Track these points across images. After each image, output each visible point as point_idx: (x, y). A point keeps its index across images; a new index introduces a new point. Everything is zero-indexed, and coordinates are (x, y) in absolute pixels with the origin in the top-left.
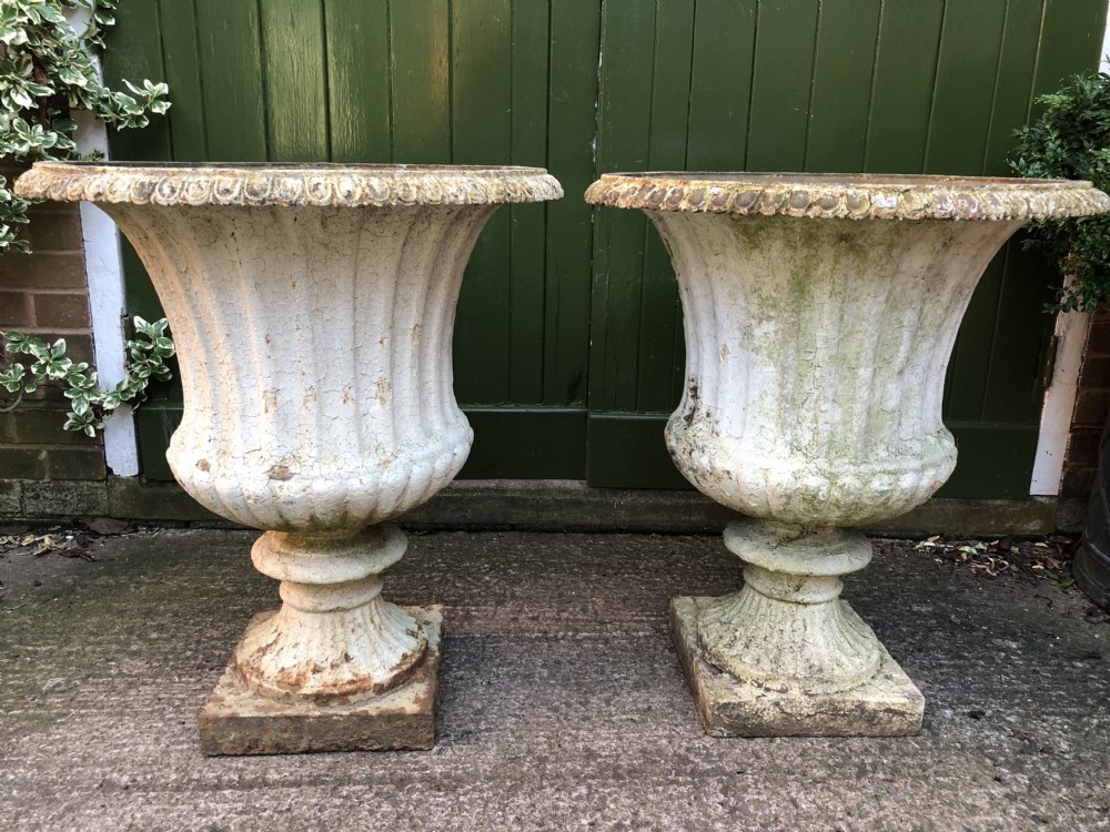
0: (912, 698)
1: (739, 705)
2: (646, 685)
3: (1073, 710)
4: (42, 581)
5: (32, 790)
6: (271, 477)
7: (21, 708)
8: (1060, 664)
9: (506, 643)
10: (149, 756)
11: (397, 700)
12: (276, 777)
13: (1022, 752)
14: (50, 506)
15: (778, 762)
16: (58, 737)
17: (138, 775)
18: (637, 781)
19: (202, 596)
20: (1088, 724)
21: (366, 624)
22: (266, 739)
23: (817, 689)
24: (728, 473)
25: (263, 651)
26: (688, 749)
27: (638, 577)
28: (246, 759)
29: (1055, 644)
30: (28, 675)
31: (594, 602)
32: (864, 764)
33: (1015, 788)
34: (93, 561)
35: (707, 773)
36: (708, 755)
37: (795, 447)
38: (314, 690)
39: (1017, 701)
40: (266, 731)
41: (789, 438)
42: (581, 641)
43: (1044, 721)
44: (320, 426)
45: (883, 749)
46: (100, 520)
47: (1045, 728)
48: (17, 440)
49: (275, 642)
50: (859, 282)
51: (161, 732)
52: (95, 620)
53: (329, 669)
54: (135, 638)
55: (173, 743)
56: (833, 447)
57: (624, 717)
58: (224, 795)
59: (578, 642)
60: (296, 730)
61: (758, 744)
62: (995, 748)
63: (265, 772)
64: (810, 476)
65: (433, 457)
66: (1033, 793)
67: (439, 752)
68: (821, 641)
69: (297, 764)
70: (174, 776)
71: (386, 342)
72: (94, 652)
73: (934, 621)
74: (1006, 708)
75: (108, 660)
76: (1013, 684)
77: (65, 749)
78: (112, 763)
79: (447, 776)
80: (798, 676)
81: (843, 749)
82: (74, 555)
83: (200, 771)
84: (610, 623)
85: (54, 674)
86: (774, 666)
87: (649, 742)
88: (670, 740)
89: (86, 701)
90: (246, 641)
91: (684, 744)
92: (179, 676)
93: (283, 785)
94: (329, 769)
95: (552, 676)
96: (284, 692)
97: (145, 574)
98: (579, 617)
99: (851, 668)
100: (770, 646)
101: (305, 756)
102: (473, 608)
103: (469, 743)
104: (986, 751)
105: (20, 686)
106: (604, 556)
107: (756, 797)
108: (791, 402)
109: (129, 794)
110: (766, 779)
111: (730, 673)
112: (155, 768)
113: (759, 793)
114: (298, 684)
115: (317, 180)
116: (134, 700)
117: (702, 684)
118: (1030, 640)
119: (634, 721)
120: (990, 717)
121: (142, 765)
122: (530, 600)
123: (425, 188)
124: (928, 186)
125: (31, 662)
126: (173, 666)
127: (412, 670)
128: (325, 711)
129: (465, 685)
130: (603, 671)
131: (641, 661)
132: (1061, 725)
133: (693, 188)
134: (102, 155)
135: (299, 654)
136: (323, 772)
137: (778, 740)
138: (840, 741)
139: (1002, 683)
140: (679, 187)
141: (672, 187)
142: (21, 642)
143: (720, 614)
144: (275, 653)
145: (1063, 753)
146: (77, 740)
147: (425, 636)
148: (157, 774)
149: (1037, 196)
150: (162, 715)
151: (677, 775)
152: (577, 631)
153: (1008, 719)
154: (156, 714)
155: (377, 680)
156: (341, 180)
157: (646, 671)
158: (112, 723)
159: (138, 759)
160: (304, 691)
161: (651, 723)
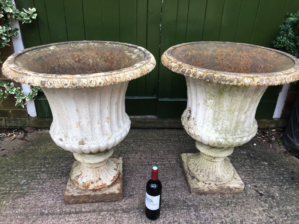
0: (241, 185)
1: (199, 188)
2: (175, 179)
3: (280, 184)
4: (15, 148)
5: (23, 216)
6: (80, 144)
7: (16, 190)
8: (277, 169)
9: (138, 166)
10: (51, 204)
11: (113, 189)
12: (84, 210)
13: (267, 197)
14: (14, 124)
15: (208, 202)
16: (27, 199)
17: (49, 210)
19: (58, 152)
20: (283, 188)
21: (104, 169)
22: (81, 200)
23: (218, 183)
24: (199, 136)
25: (78, 177)
26: (186, 199)
27: (171, 144)
28: (76, 205)
29: (276, 163)
30: (16, 179)
31: (160, 152)
32: (229, 202)
33: (265, 208)
34: (28, 141)
35: (191, 206)
36: (191, 200)
37: (217, 131)
38: (92, 188)
39: (266, 181)
40: (80, 198)
41: (215, 128)
42: (157, 165)
43: (273, 187)
44: (92, 130)
45: (233, 197)
46: (28, 128)
47: (273, 189)
48: (2, 107)
49: (81, 175)
50: (237, 92)
51: (54, 197)
52: (31, 161)
53: (95, 182)
54: (42, 167)
55: (57, 200)
56: (227, 131)
57: (170, 189)
58: (72, 216)
60: (88, 198)
61: (203, 197)
63: (81, 209)
64: (220, 139)
65: (122, 134)
66: (269, 209)
67: (124, 202)
68: (219, 170)
69: (89, 206)
70: (59, 211)
71: (109, 108)
72: (32, 171)
73: (246, 156)
74: (264, 184)
75: (37, 174)
76: (266, 176)
77: (30, 203)
78: (43, 206)
79: (127, 208)
80: (213, 180)
81: (223, 197)
82: (22, 139)
83: (65, 209)
84: (165, 159)
85: (23, 179)
86: (208, 177)
87: (176, 197)
88: (181, 195)
89: (33, 188)
90: (73, 173)
92: (56, 179)
93: (86, 213)
94: (97, 207)
96: (84, 189)
97: (42, 145)
98: (157, 157)
99: (227, 177)
100: (207, 172)
101: (91, 204)
102: (129, 155)
103: (132, 199)
104: (258, 197)
105: (15, 183)
106: (162, 137)
107: (203, 213)
108: (216, 120)
109: (48, 216)
110: (205, 207)
111: (196, 178)
112: (53, 208)
113: (203, 212)
114: (88, 187)
115: (91, 79)
116: (45, 187)
117: (189, 181)
118: (270, 162)
119: (172, 190)
120: (260, 187)
121: (50, 207)
122: (144, 152)
123: (121, 77)
124: (259, 76)
125: (16, 175)
126: (54, 176)
127: (116, 180)
128: (95, 193)
129: (129, 180)
130: (164, 175)
131: (173, 171)
132: (277, 188)
133: (194, 71)
134: (18, 29)
135: (87, 178)
136: (96, 208)
137: (208, 195)
138: (223, 195)
139: (263, 176)
140: (190, 69)
141: (187, 69)
142: (13, 169)
143: (194, 161)
144: (81, 178)
145: (277, 197)
146: (32, 200)
147: (119, 169)
148: (54, 210)
149: (288, 77)
150: (53, 191)
151: (183, 206)
152: (157, 162)
153: (264, 187)
154: (51, 191)
155: (108, 185)
156: (98, 78)
157: (174, 174)
158: (40, 194)
159: (49, 205)
160: (90, 189)
161: (176, 191)
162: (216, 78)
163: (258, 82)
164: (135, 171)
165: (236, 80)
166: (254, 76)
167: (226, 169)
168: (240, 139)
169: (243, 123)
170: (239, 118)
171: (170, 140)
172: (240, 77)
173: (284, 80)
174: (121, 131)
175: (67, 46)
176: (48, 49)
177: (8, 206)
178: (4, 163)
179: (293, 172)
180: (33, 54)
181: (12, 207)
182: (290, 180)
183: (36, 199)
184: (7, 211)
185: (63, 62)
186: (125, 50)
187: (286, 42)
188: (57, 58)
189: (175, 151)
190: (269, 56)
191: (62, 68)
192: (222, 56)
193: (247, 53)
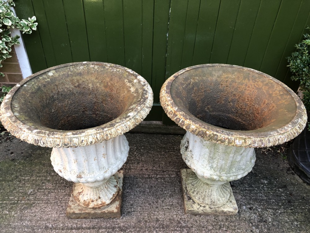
0: (235, 209)
1: (193, 210)
2: (172, 195)
3: (275, 207)
4: (23, 152)
5: (30, 228)
6: (77, 178)
7: (24, 201)
8: (276, 190)
9: (139, 179)
10: (55, 218)
11: (112, 207)
12: (85, 226)
13: (259, 222)
15: (201, 224)
16: (34, 211)
17: (53, 224)
18: (167, 229)
20: (278, 212)
21: (104, 189)
22: (82, 216)
23: (212, 207)
24: (194, 169)
25: (80, 193)
26: (181, 219)
27: (174, 153)
28: (78, 219)
29: (276, 182)
30: (24, 188)
31: (162, 163)
32: (221, 225)
35: (184, 227)
36: (185, 221)
37: (212, 167)
38: (92, 207)
39: (262, 203)
40: (81, 215)
41: (210, 165)
42: (158, 178)
43: (267, 211)
44: (88, 166)
45: (227, 219)
47: (267, 213)
51: (57, 210)
52: (38, 167)
53: (95, 201)
54: (48, 175)
55: (60, 214)
56: (221, 169)
57: (166, 207)
58: (73, 232)
59: (157, 179)
60: (88, 215)
61: (197, 218)
62: (253, 220)
63: (82, 225)
64: (214, 176)
65: (118, 165)
67: (122, 219)
68: (215, 194)
69: (89, 222)
70: (61, 225)
71: (104, 147)
72: (39, 180)
74: (259, 206)
75: (43, 183)
76: (263, 197)
77: (36, 215)
78: (47, 220)
79: (124, 226)
80: (208, 204)
81: (216, 220)
83: (67, 224)
84: (165, 171)
85: (30, 188)
86: (203, 200)
87: (171, 216)
88: (176, 215)
89: (39, 198)
90: (75, 188)
91: (180, 217)
92: (60, 190)
93: (87, 229)
94: (97, 223)
95: (150, 192)
96: (85, 206)
98: (158, 169)
99: (222, 201)
100: (203, 195)
101: (91, 219)
102: (132, 165)
103: (129, 216)
104: (251, 221)
105: (23, 192)
106: (166, 144)
108: (211, 159)
109: (52, 230)
110: (198, 230)
111: (192, 199)
112: (57, 222)
114: (88, 205)
115: (82, 139)
116: (50, 198)
117: (185, 202)
118: (270, 180)
119: (168, 208)
120: (254, 209)
121: (54, 221)
122: (146, 162)
123: (112, 134)
124: (252, 137)
125: (24, 183)
126: (58, 186)
127: (116, 198)
128: (95, 211)
129: (129, 195)
130: (162, 190)
131: (172, 187)
132: (271, 212)
133: (187, 123)
134: (19, 37)
135: (88, 197)
136: (95, 225)
137: (202, 217)
138: (217, 217)
139: (260, 197)
140: (184, 120)
141: (182, 118)
142: (21, 175)
143: (192, 181)
144: (82, 195)
145: (269, 222)
146: (38, 212)
147: (119, 186)
148: (57, 224)
149: (282, 137)
150: (57, 204)
151: (177, 228)
152: (157, 175)
153: (258, 210)
154: (56, 203)
155: (107, 203)
156: (89, 137)
157: (173, 191)
158: (46, 206)
159: (53, 219)
160: (90, 207)
161: (172, 210)
162: (207, 136)
163: (250, 145)
164: (135, 185)
165: (227, 140)
166: (246, 137)
167: (222, 192)
168: (234, 177)
169: (239, 162)
170: (234, 158)
171: (174, 148)
172: (232, 137)
173: (278, 142)
174: (118, 163)
175: (66, 69)
176: (47, 76)
177: (16, 217)
178: (13, 168)
179: (291, 194)
180: (31, 85)
181: (19, 218)
182: (286, 203)
183: (42, 211)
184: (15, 222)
185: (62, 88)
186: (125, 78)
187: (299, 65)
188: (56, 85)
189: (176, 162)
190: (275, 91)
191: (62, 95)
192: (227, 82)
193: (253, 82)
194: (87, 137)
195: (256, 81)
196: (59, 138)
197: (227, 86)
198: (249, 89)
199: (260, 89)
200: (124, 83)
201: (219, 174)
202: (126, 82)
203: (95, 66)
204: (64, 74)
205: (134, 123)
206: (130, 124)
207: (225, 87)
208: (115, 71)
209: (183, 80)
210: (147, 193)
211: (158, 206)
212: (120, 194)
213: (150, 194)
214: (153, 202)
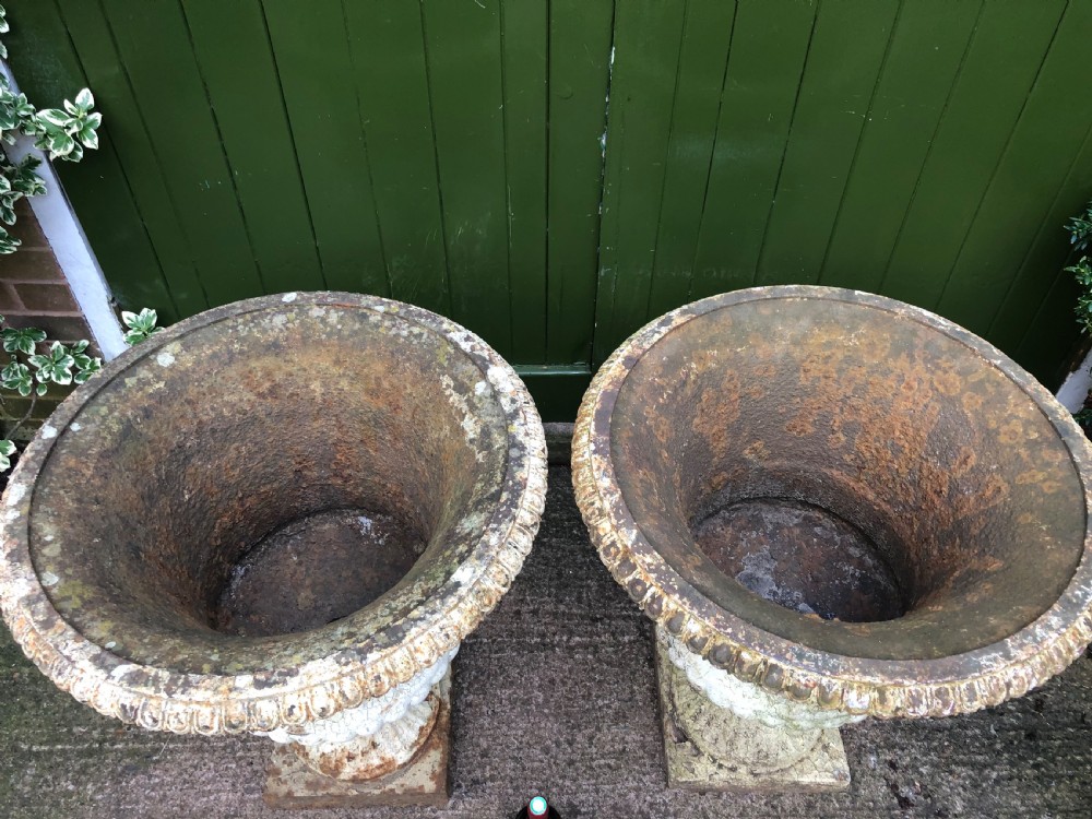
0: (841, 777)
1: (695, 782)
2: (624, 717)
3: (979, 758)
7: (122, 741)
9: (508, 652)
10: (230, 805)
11: (418, 773)
13: (921, 814)
16: (157, 780)
20: (986, 779)
22: (318, 804)
23: (761, 770)
26: (651, 805)
28: (304, 812)
31: (588, 586)
36: (666, 813)
38: (351, 775)
39: (935, 744)
40: (316, 800)
43: (951, 772)
45: (809, 807)
47: (948, 782)
51: (236, 776)
53: (360, 756)
55: (247, 791)
57: (602, 762)
59: (571, 649)
61: (707, 802)
62: (901, 808)
67: (453, 808)
74: (925, 755)
77: (165, 795)
80: (747, 760)
81: (774, 808)
84: (600, 619)
86: (729, 748)
87: (620, 795)
88: (637, 790)
91: (648, 798)
95: (546, 701)
96: (326, 776)
98: (574, 610)
99: (794, 750)
100: (728, 729)
103: (477, 796)
104: (892, 812)
111: (692, 742)
114: (336, 771)
115: (291, 700)
117: (668, 751)
119: (609, 766)
120: (906, 768)
121: (227, 817)
123: (397, 670)
124: (906, 683)
127: (429, 739)
128: (361, 790)
129: (474, 714)
130: (590, 694)
131: (623, 680)
132: (964, 779)
133: (673, 606)
134: (39, 162)
135: (335, 742)
138: (775, 797)
140: (660, 592)
141: (652, 585)
145: (956, 816)
146: (173, 783)
147: (437, 692)
149: (1022, 673)
150: (234, 752)
152: (571, 634)
153: (921, 769)
154: (229, 750)
155: (400, 762)
156: (314, 693)
157: (626, 696)
158: (196, 762)
159: (222, 809)
160: (342, 777)
161: (623, 770)
162: (745, 670)
163: (898, 709)
164: (496, 676)
165: (815, 691)
166: (887, 682)
172: (834, 681)
173: (1004, 693)
175: (222, 331)
176: (151, 370)
177: (101, 805)
179: (1039, 705)
180: (98, 420)
181: (113, 807)
182: (1020, 742)
183: (185, 782)
185: (213, 409)
186: (444, 371)
188: (189, 402)
190: (1007, 422)
191: (213, 431)
192: (826, 363)
193: (928, 370)
194: (308, 694)
195: (938, 367)
196: (208, 704)
197: (826, 378)
198: (910, 394)
199: (951, 401)
200: (440, 393)
201: (786, 710)
202: (448, 386)
203: (327, 312)
204: (215, 355)
205: (475, 613)
206: (463, 621)
207: (819, 378)
208: (405, 333)
209: (660, 371)
210: (538, 705)
211: (574, 757)
212: (444, 720)
213: (546, 711)
214: (558, 744)
